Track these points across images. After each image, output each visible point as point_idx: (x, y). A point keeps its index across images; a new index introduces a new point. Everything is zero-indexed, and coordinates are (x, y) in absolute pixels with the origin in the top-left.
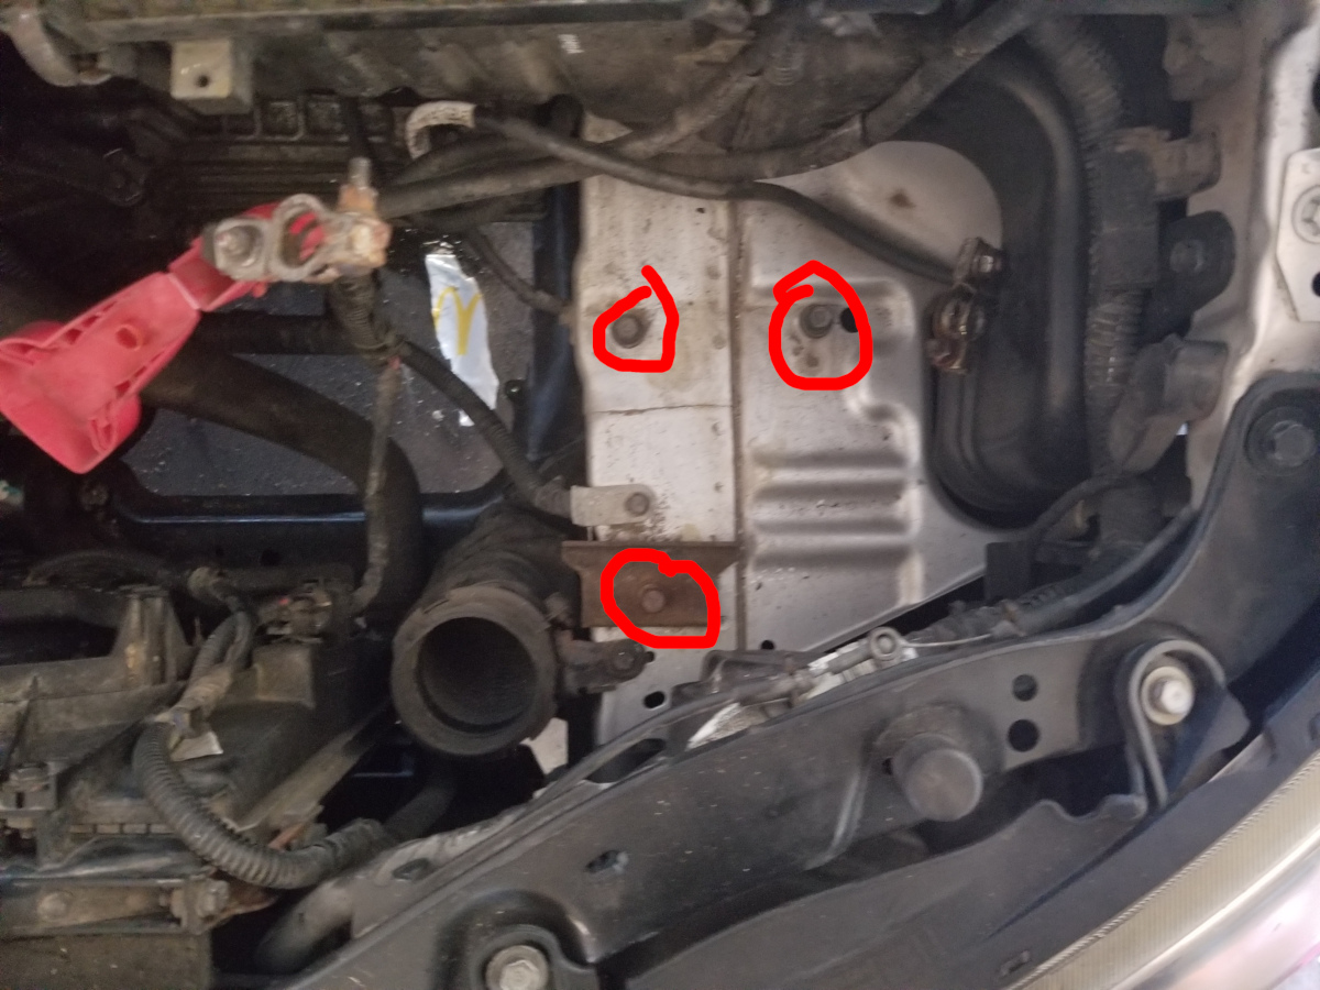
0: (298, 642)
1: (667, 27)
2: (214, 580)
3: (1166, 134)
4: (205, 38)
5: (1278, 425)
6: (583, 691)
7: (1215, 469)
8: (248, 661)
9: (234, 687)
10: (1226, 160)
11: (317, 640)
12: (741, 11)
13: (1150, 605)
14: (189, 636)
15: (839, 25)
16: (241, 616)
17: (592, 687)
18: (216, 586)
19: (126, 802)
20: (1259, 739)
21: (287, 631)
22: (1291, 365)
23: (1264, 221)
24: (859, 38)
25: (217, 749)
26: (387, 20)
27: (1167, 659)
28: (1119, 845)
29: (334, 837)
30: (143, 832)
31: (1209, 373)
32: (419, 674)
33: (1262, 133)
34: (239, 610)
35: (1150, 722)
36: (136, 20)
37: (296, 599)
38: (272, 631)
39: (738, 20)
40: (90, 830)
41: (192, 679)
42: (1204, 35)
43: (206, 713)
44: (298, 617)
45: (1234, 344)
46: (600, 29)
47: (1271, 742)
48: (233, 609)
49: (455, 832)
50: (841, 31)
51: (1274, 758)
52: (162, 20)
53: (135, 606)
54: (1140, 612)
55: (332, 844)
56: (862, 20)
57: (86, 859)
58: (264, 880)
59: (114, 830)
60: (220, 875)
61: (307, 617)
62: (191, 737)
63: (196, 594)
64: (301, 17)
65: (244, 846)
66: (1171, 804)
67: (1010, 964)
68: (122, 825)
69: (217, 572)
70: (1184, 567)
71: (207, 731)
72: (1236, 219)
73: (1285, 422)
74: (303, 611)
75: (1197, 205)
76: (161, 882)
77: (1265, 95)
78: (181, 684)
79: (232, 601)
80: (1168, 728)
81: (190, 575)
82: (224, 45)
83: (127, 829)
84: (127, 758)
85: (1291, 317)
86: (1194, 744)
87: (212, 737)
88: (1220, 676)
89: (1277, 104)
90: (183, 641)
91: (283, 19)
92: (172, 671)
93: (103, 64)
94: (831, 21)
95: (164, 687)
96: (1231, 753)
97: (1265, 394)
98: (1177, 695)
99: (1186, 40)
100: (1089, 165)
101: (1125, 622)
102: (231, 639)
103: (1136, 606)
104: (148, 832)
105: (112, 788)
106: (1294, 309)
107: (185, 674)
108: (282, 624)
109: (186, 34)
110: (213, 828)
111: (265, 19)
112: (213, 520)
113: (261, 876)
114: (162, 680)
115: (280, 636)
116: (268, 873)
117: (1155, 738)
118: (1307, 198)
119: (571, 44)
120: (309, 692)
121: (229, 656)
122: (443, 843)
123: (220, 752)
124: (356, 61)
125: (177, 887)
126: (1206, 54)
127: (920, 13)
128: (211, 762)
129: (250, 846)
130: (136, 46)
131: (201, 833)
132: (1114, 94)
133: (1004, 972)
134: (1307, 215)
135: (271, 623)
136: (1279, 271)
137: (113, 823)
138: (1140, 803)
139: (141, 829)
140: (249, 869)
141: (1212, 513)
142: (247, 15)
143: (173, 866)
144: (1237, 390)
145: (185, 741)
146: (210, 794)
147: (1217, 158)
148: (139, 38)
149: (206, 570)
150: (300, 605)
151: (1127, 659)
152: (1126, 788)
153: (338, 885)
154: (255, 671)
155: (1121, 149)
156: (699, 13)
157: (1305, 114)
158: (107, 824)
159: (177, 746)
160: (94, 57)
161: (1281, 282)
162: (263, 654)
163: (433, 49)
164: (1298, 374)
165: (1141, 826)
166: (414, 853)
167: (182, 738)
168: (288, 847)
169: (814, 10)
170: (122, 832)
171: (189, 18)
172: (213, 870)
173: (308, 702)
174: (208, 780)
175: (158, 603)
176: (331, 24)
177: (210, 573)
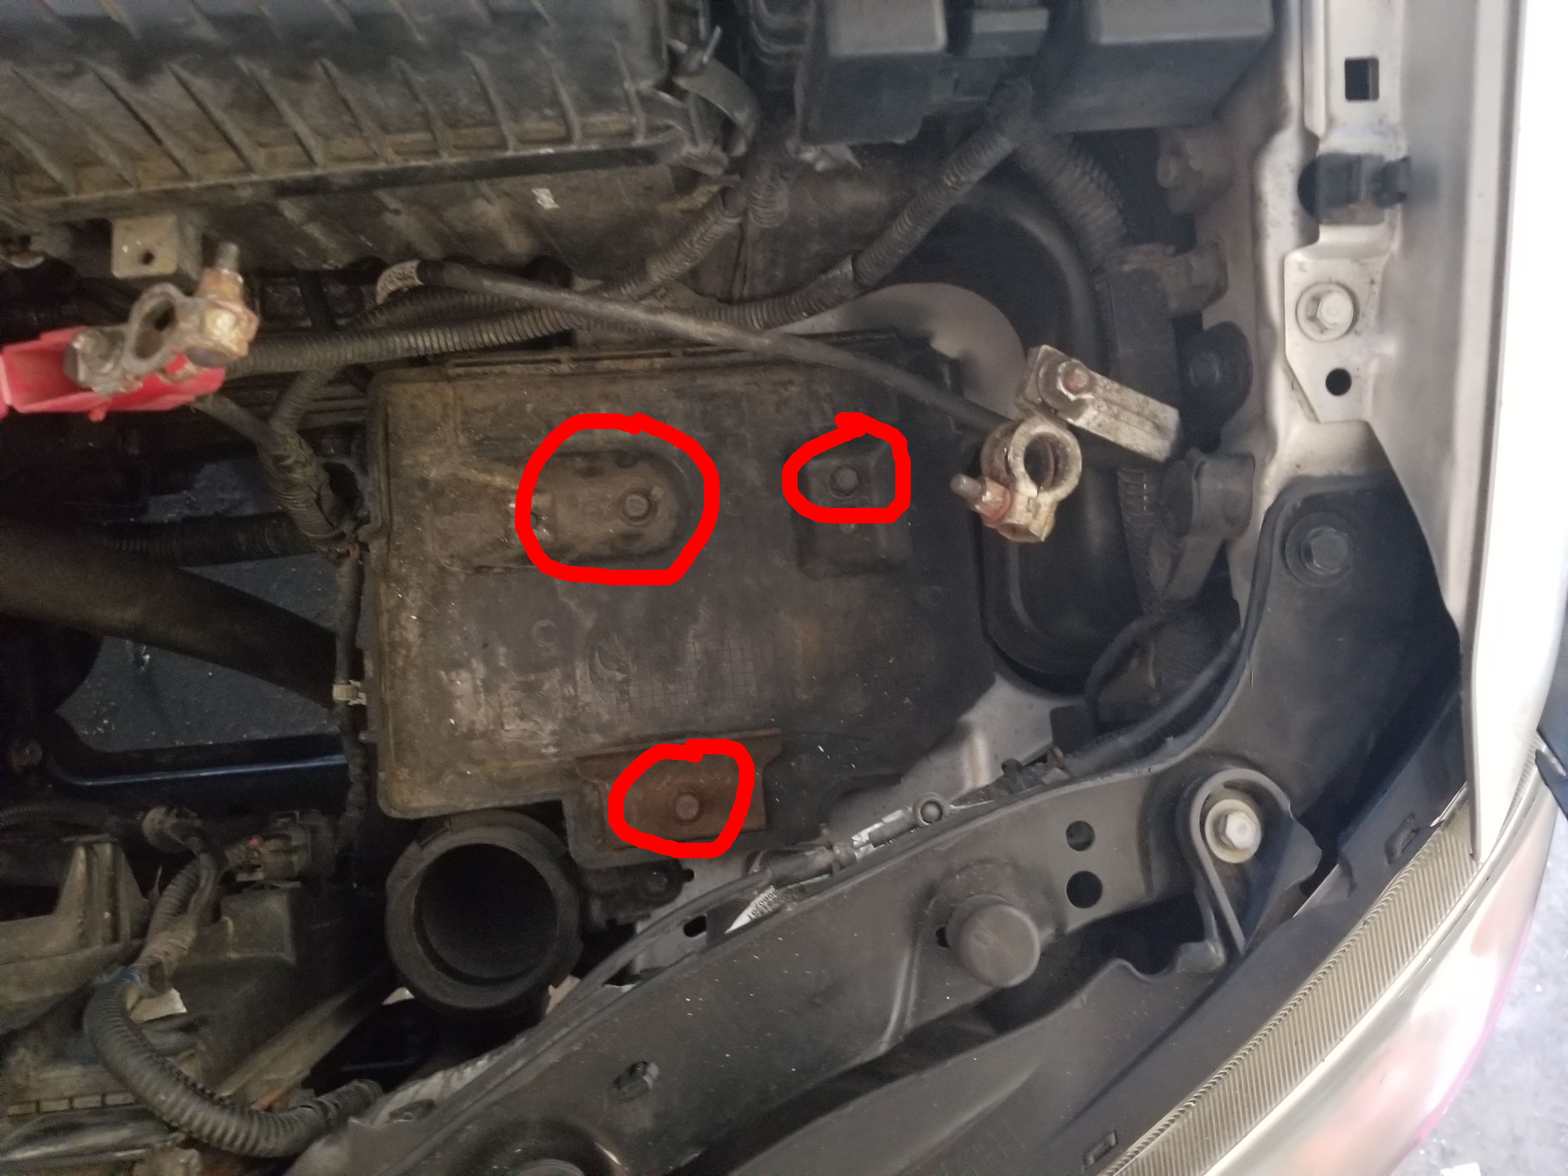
0: (273, 887)
1: (645, 173)
2: (172, 821)
3: (1171, 249)
4: (146, 213)
5: (1313, 531)
6: (611, 922)
7: (1253, 585)
8: (215, 913)
9: (200, 943)
10: (1230, 267)
11: (297, 884)
12: (718, 152)
13: (1203, 733)
14: (145, 888)
15: (817, 159)
16: (204, 859)
17: (622, 917)
18: (175, 827)
19: (76, 1070)
20: (1336, 869)
21: (259, 876)
22: (1318, 471)
23: (1270, 326)
24: (842, 172)
25: (180, 1008)
26: (345, 181)
27: (1229, 791)
28: (1199, 1002)
29: (323, 1098)
30: (98, 1105)
31: (1237, 486)
32: (419, 923)
33: (1256, 236)
34: (203, 851)
35: (1217, 861)
36: (73, 197)
37: (266, 838)
38: (242, 877)
39: (716, 162)
40: (32, 1108)
41: (149, 937)
42: (1190, 145)
43: (167, 972)
44: (269, 859)
45: (1258, 454)
46: (575, 179)
47: (1348, 871)
48: (195, 852)
49: (463, 1066)
50: (820, 166)
51: (1353, 887)
52: (100, 195)
53: (81, 853)
54: (1194, 741)
55: (320, 1104)
56: (843, 152)
57: (29, 1140)
58: (243, 1145)
59: (63, 1105)
60: (190, 1142)
61: (282, 859)
62: (151, 996)
63: (152, 840)
64: (253, 184)
65: (217, 1107)
66: (1249, 951)
67: (1096, 1151)
68: (71, 1099)
69: (175, 811)
70: (1233, 690)
71: (169, 989)
72: (1246, 325)
73: (1318, 529)
74: (276, 852)
75: (1210, 319)
76: (120, 1155)
77: (1254, 199)
78: (136, 943)
79: (194, 843)
80: (1239, 866)
81: (144, 817)
82: (169, 220)
83: (77, 1103)
84: (76, 1024)
85: (1309, 419)
86: (1268, 880)
87: (175, 994)
88: (1286, 804)
89: (1266, 205)
90: (139, 894)
91: (231, 187)
92: (126, 929)
93: (36, 245)
94: (809, 155)
95: (117, 947)
96: (1308, 887)
97: (1295, 500)
98: (1242, 828)
99: (1177, 152)
100: (1098, 288)
101: (1177, 755)
102: (193, 887)
103: (1189, 736)
104: (104, 1105)
105: (59, 1056)
106: (1312, 410)
107: (142, 931)
108: (253, 868)
109: (128, 210)
110: (181, 1087)
111: (210, 188)
112: (168, 776)
113: (238, 1143)
114: (115, 938)
115: (253, 882)
116: (247, 1139)
117: (1225, 880)
118: (1306, 298)
119: (546, 199)
120: (288, 945)
121: (191, 906)
122: (447, 1081)
123: (184, 1010)
124: (314, 230)
125: (141, 1160)
126: (1195, 164)
127: (900, 141)
128: (177, 1022)
129: (224, 1107)
130: (71, 226)
131: (167, 1094)
132: (1114, 212)
133: (1091, 1160)
134: (1310, 314)
135: (241, 868)
136: (1289, 371)
137: (62, 1098)
138: (1216, 951)
139: (94, 1101)
140: (224, 1134)
141: (1256, 628)
142: (192, 185)
143: (133, 1138)
144: (1267, 500)
145: (145, 1001)
146: (175, 1053)
147: (1222, 267)
148: (75, 216)
149: (163, 810)
150: (273, 844)
151: (1186, 794)
152: (1198, 934)
153: (330, 1143)
154: (225, 923)
155: (1127, 268)
156: (675, 157)
157: (1295, 213)
158: (55, 1100)
159: (133, 1008)
160: (25, 240)
161: (1294, 383)
162: (233, 903)
163: (397, 212)
164: (1327, 479)
165: (1222, 976)
166: (417, 1093)
167: (141, 998)
168: (269, 1109)
169: (790, 144)
170: (72, 1109)
171: (130, 191)
172: (181, 1137)
173: (288, 956)
174: (173, 1040)
175: (106, 850)
176: (283, 190)
177: (168, 813)
